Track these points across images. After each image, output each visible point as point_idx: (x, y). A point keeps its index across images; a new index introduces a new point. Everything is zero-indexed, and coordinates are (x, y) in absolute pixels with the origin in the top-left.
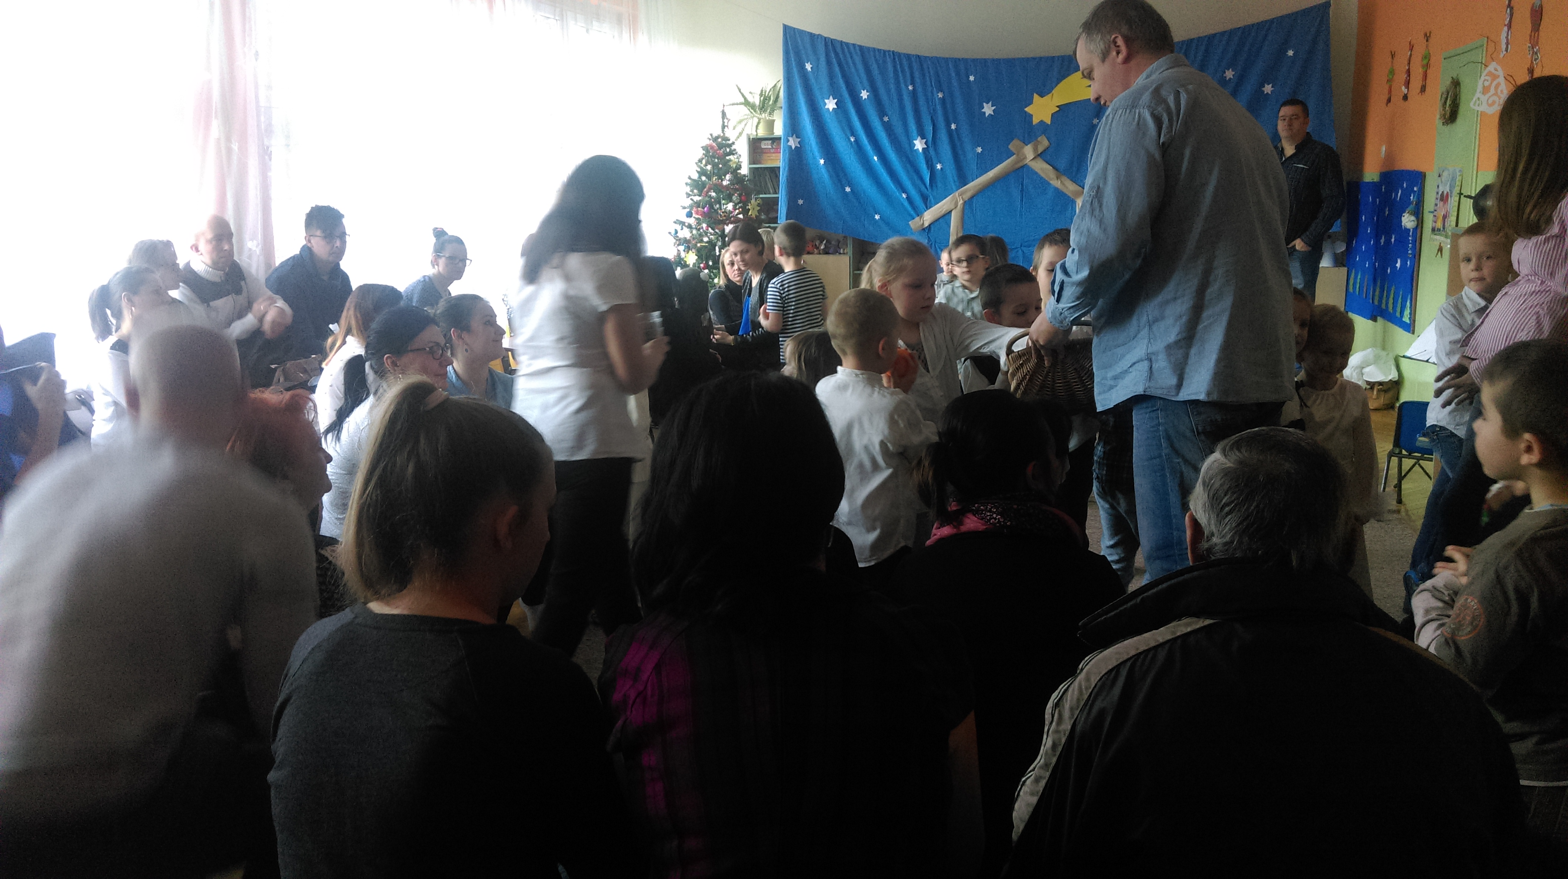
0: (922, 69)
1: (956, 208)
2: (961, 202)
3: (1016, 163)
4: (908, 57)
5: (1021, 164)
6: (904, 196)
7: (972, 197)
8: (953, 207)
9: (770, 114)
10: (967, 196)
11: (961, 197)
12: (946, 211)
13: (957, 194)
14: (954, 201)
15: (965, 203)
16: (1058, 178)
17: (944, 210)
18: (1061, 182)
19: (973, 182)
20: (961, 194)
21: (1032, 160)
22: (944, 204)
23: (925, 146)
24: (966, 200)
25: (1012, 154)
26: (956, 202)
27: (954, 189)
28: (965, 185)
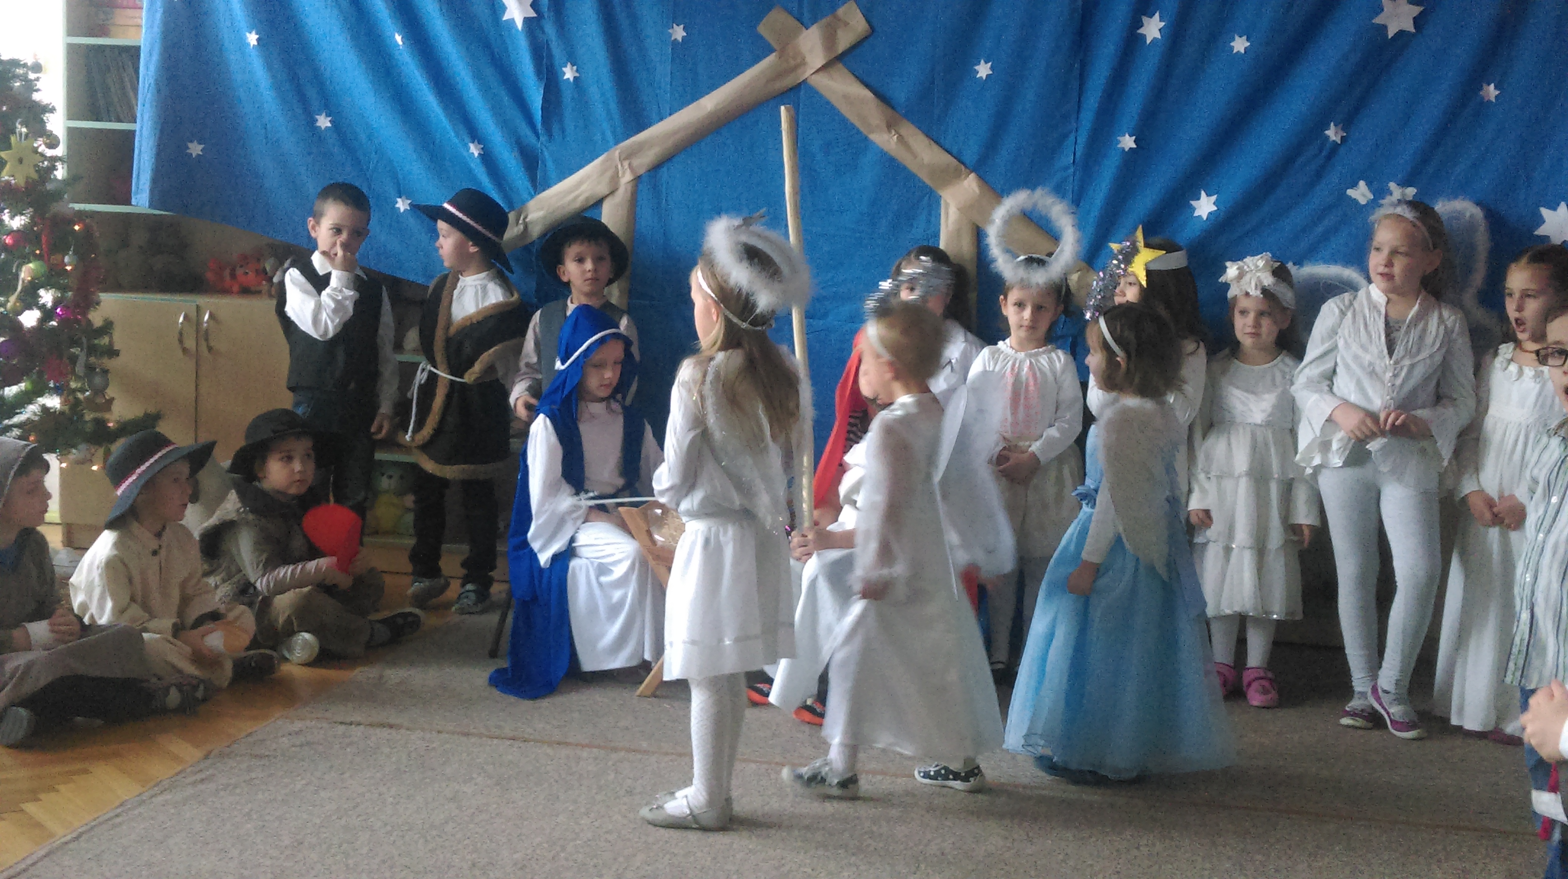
1: (612, 193)
2: (627, 177)
3: (780, 75)
5: (789, 81)
6: (474, 150)
7: (656, 168)
8: (602, 189)
10: (644, 161)
11: (626, 164)
12: (587, 199)
13: (616, 152)
14: (609, 174)
15: (638, 180)
16: (890, 126)
17: (582, 198)
18: (901, 138)
19: (661, 124)
20: (629, 156)
21: (824, 68)
22: (580, 183)
23: (532, 14)
24: (642, 171)
25: (768, 50)
26: (615, 179)
27: (611, 139)
28: (640, 129)
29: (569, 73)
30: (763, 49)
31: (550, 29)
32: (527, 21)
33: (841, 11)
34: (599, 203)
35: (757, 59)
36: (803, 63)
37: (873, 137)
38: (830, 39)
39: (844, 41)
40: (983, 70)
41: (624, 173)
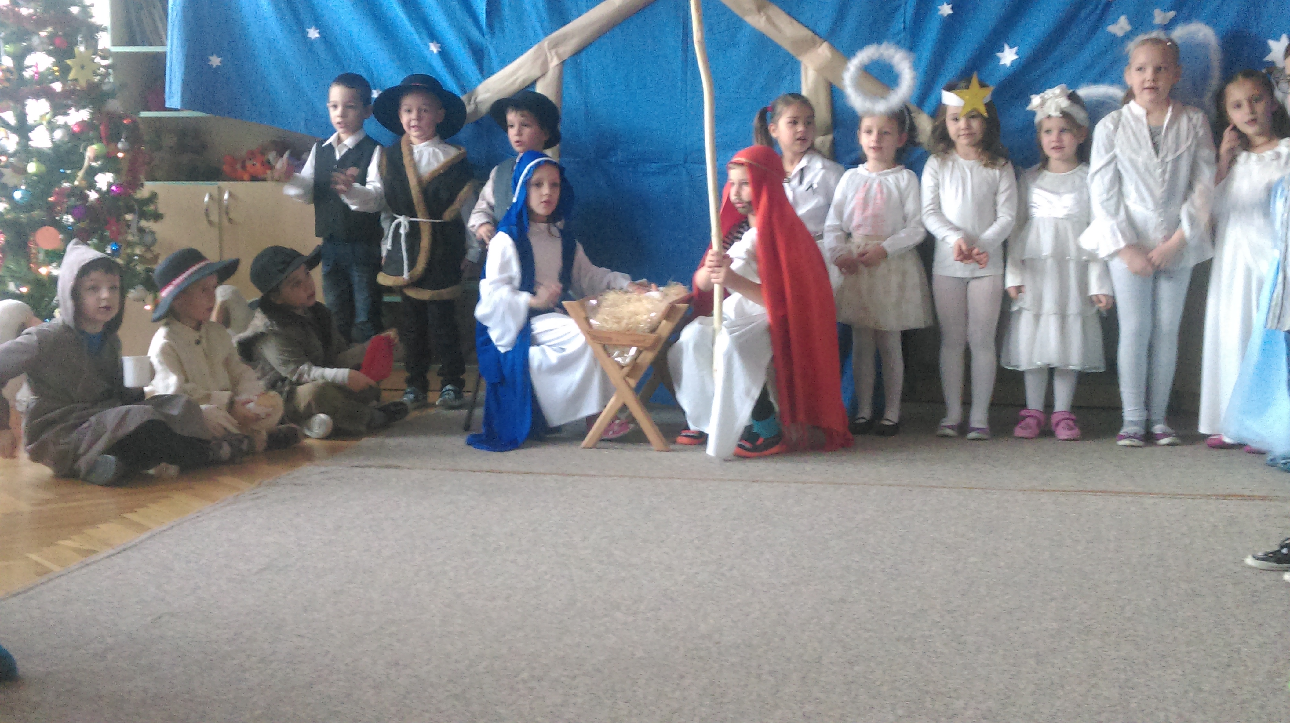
1: (544, 75)
2: (554, 62)
6: (434, 48)
7: (577, 53)
8: (536, 73)
10: (568, 49)
11: (553, 52)
12: (524, 81)
13: (546, 43)
14: (540, 62)
15: (563, 63)
16: (761, 8)
17: (520, 80)
18: (769, 19)
19: (580, 18)
20: (555, 45)
22: (518, 70)
24: (565, 57)
26: (545, 64)
27: (540, 31)
28: (564, 24)
34: (534, 83)
37: (747, 19)
41: (552, 59)
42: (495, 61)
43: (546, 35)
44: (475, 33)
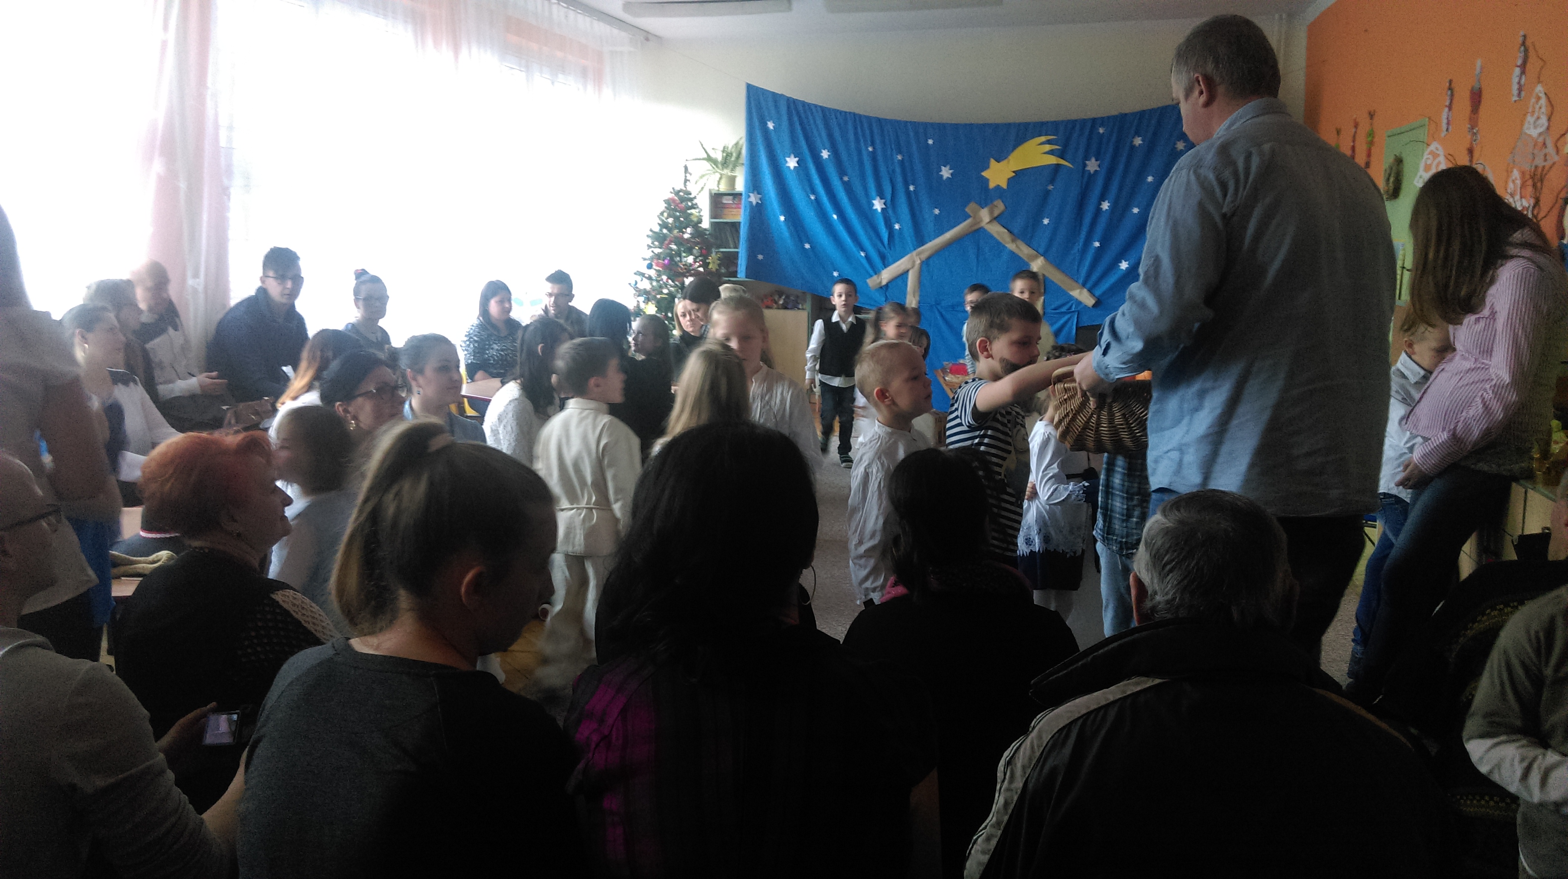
0: (882, 131)
1: (913, 267)
2: (918, 262)
3: (973, 226)
4: (868, 118)
5: (977, 227)
7: (929, 258)
8: (909, 266)
9: (732, 170)
10: (924, 256)
11: (918, 257)
12: (904, 270)
13: (914, 253)
14: (912, 261)
15: (922, 263)
16: (1013, 241)
17: (901, 270)
18: (1017, 246)
19: (931, 243)
20: (919, 254)
21: (989, 223)
22: (902, 264)
23: (884, 206)
24: (924, 259)
25: (969, 216)
26: (914, 262)
27: (912, 249)
28: (923, 245)
29: (897, 227)
30: (968, 216)
31: (890, 211)
32: (882, 209)
33: (995, 203)
34: (908, 271)
35: (965, 220)
36: (981, 221)
37: (1006, 245)
38: (991, 212)
39: (996, 213)
40: (1046, 221)
41: (917, 260)
42: (890, 260)
43: (915, 249)
44: (882, 249)
